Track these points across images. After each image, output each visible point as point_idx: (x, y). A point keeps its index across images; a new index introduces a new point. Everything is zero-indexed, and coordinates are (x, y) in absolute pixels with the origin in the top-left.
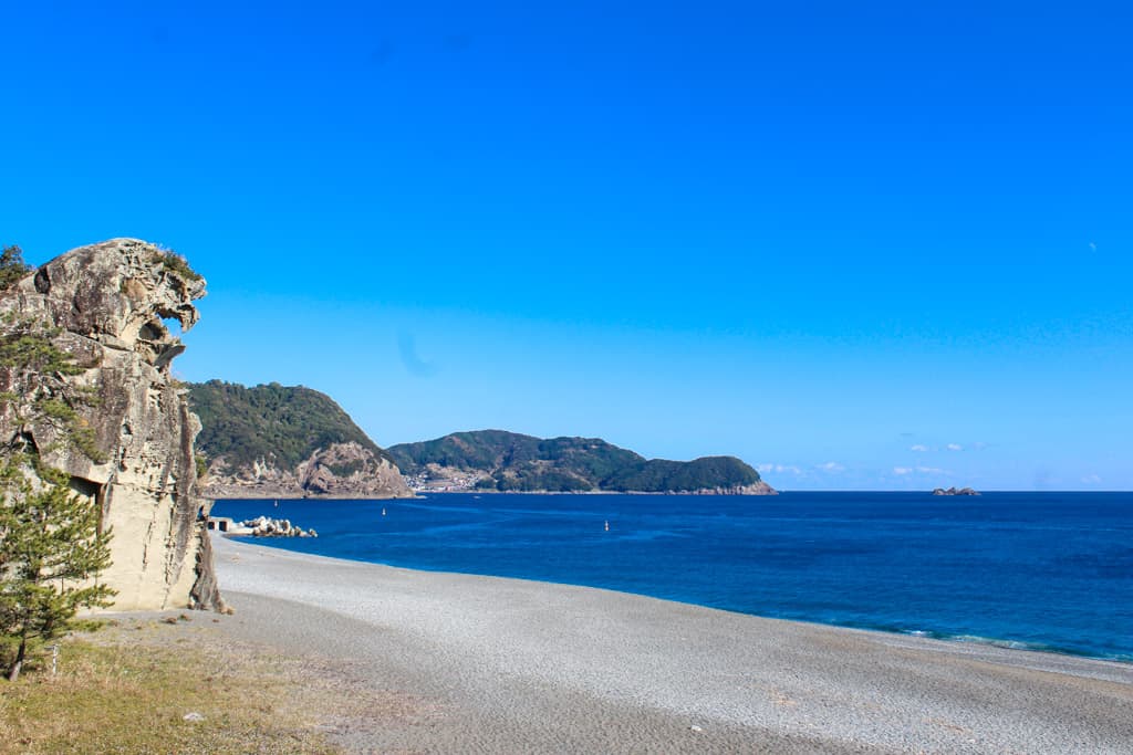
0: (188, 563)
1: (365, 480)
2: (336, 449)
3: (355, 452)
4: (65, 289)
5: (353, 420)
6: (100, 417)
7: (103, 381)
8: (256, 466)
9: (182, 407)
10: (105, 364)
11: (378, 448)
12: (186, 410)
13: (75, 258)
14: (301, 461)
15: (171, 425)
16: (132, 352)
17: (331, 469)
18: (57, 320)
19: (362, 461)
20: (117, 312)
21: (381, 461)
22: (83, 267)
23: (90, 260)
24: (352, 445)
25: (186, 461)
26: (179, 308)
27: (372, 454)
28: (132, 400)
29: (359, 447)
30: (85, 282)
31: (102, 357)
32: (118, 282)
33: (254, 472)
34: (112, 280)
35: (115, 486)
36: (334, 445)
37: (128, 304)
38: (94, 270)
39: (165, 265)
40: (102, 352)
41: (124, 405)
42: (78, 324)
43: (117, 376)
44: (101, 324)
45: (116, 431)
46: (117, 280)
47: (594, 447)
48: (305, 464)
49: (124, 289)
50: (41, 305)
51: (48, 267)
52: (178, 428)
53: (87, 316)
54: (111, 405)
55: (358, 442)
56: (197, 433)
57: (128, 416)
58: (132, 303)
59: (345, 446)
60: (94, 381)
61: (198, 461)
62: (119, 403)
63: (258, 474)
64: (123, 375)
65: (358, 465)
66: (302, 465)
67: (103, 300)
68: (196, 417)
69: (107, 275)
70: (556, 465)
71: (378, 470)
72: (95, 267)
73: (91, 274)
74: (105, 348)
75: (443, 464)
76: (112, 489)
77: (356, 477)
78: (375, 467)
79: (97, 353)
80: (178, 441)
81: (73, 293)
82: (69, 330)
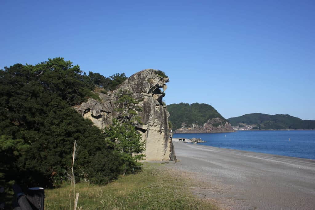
0: (168, 149)
1: (222, 127)
2: (214, 119)
3: (219, 120)
4: (135, 82)
5: (218, 111)
6: (144, 113)
7: (144, 104)
8: (193, 125)
9: (164, 110)
10: (145, 100)
11: (225, 119)
12: (166, 111)
13: (137, 75)
14: (205, 123)
15: (162, 115)
16: (151, 97)
17: (212, 125)
18: (133, 90)
19: (221, 123)
20: (147, 87)
21: (226, 122)
22: (138, 77)
23: (140, 75)
24: (218, 118)
25: (166, 124)
26: (162, 85)
27: (223, 121)
28: (152, 109)
29: (220, 119)
30: (139, 80)
31: (144, 99)
32: (147, 80)
33: (193, 126)
34: (146, 79)
35: (149, 130)
36: (213, 119)
37: (149, 85)
38: (141, 77)
39: (158, 75)
40: (144, 97)
41: (150, 110)
42: (138, 91)
43: (148, 103)
44: (143, 90)
45: (148, 116)
46: (147, 79)
47: (287, 117)
48: (206, 124)
49: (149, 81)
50: (130, 86)
51: (131, 78)
52: (163, 115)
53: (140, 89)
54: (147, 110)
55: (219, 118)
56: (168, 117)
57: (151, 113)
58: (151, 85)
59: (216, 119)
60: (142, 104)
61: (169, 124)
62: (149, 110)
63: (194, 127)
64: (149, 103)
65: (220, 124)
66: (205, 124)
67: (144, 85)
68: (168, 112)
69: (144, 78)
70: (276, 122)
71: (225, 125)
72: (141, 76)
73: (140, 78)
74: (145, 96)
75: (243, 123)
76: (148, 131)
77: (219, 127)
78: (224, 124)
79: (143, 97)
80: (164, 118)
81: (137, 83)
82: (136, 92)
